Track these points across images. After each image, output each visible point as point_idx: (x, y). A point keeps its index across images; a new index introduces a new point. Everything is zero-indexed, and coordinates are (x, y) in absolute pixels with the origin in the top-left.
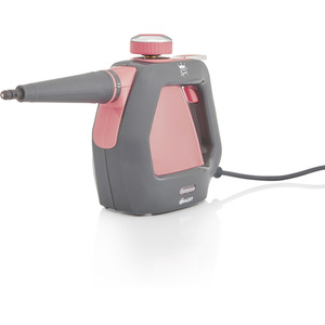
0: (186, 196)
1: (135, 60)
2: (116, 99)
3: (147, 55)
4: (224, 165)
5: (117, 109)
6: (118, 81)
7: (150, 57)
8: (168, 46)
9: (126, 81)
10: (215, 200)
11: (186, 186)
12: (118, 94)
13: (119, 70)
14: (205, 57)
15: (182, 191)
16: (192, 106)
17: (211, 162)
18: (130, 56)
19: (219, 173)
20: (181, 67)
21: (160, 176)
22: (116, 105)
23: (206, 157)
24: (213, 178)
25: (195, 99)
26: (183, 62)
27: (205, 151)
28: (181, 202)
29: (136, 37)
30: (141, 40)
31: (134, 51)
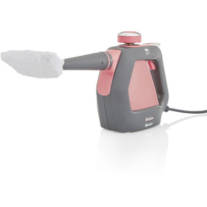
0: (149, 122)
1: (121, 46)
2: (110, 68)
3: (127, 43)
4: (170, 105)
5: (110, 74)
6: (111, 58)
7: (129, 44)
8: (139, 38)
9: (115, 58)
10: (165, 125)
11: (149, 117)
12: (111, 65)
13: (112, 52)
14: (159, 44)
15: (147, 120)
16: (152, 72)
17: (163, 103)
18: (117, 44)
19: (167, 109)
20: (146, 50)
21: (135, 111)
22: (109, 71)
23: (160, 100)
24: (164, 112)
25: (154, 68)
26: (147, 47)
27: (160, 97)
28: (146, 126)
29: (121, 33)
30: (123, 35)
31: (119, 41)
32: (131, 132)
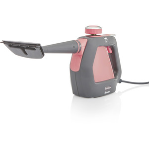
0: (107, 90)
1: (87, 36)
2: (79, 52)
3: (92, 34)
4: (122, 78)
5: (80, 56)
6: (80, 44)
7: (93, 35)
8: (100, 30)
9: (83, 45)
10: (119, 92)
11: (107, 86)
12: (80, 50)
13: (81, 40)
14: (115, 35)
15: (106, 89)
16: (110, 54)
17: (117, 77)
18: (85, 35)
19: (120, 81)
20: (105, 39)
21: (97, 83)
22: (79, 54)
23: (115, 75)
24: (118, 84)
25: (111, 52)
26: (106, 37)
27: (115, 72)
28: (105, 93)
29: (87, 27)
30: (89, 28)
31: (86, 32)
32: (95, 97)
